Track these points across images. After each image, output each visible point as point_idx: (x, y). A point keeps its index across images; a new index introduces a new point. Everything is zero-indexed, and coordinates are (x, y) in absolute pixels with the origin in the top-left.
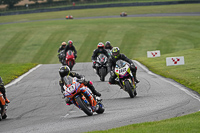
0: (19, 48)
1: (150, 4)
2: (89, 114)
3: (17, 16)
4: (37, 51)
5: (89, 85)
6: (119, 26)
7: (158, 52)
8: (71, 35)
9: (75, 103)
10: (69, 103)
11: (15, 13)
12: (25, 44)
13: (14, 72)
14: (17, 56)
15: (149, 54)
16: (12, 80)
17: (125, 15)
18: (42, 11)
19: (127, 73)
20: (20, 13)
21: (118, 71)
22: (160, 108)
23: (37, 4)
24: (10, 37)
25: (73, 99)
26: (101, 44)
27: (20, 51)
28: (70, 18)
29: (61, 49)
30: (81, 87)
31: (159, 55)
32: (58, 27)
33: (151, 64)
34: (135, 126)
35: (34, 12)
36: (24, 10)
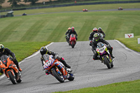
0: (38, 32)
1: (127, 2)
2: (62, 81)
3: (38, 10)
4: (50, 34)
5: (62, 60)
6: (106, 17)
7: (132, 34)
8: (73, 23)
9: (51, 73)
10: (47, 73)
11: (36, 8)
12: (43, 29)
13: (35, 47)
14: (37, 36)
15: (126, 36)
16: (33, 53)
17: (121, 9)
18: (54, 6)
19: (105, 51)
20: (39, 8)
21: (99, 50)
22: (133, 72)
23: (51, 2)
24: (33, 24)
25: (50, 70)
26: (95, 29)
27: (39, 33)
28: (86, 11)
29: (67, 33)
30: (55, 62)
31: (133, 36)
32: (65, 17)
33: (128, 42)
34: (116, 84)
35: (49, 7)
36: (42, 5)
